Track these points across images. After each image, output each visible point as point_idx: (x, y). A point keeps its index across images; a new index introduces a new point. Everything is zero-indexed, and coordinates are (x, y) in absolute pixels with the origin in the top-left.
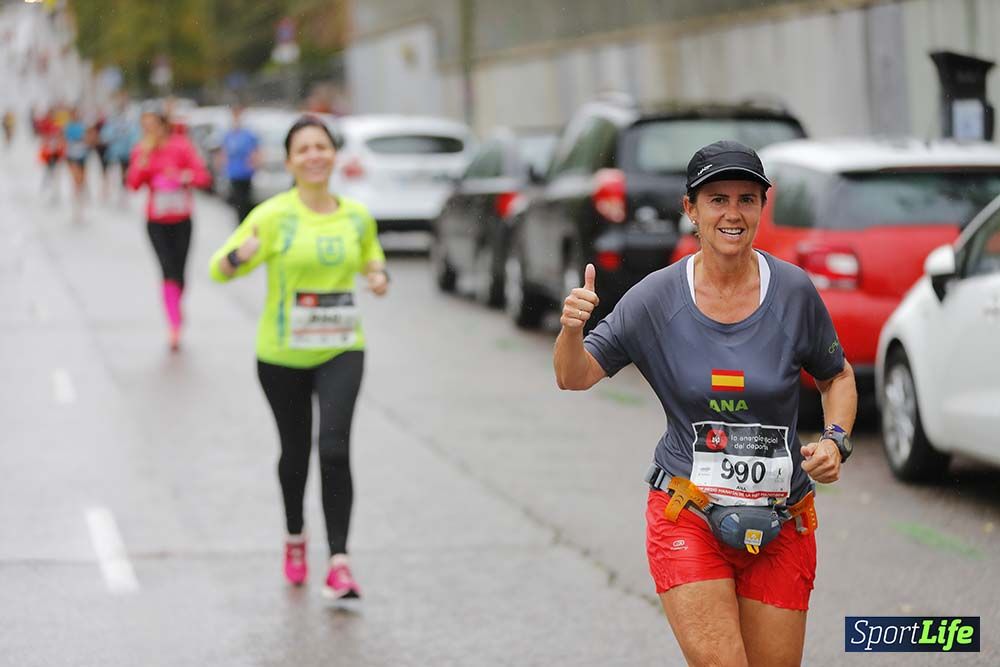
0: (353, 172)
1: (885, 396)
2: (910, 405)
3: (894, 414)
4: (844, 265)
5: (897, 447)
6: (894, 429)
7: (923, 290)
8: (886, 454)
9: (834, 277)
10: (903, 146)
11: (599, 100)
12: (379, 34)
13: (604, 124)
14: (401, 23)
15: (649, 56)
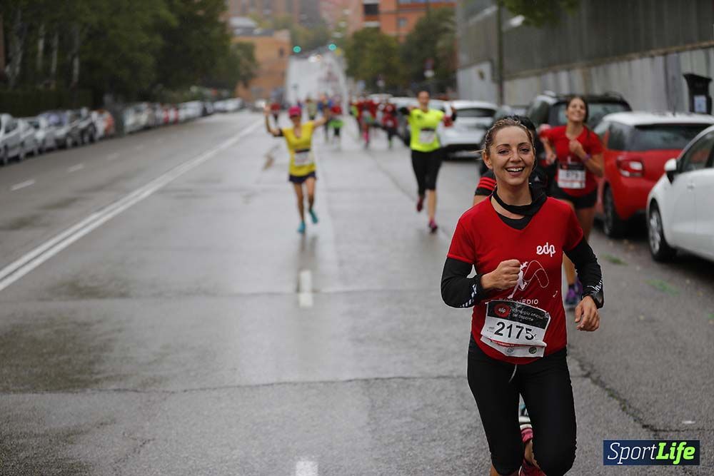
1: (650, 224)
2: (659, 228)
3: (653, 232)
4: (637, 166)
5: (654, 246)
6: (653, 238)
7: (664, 180)
8: (650, 249)
9: (633, 171)
10: (664, 115)
11: (543, 94)
12: (469, 65)
13: (544, 104)
14: (478, 60)
15: (577, 75)
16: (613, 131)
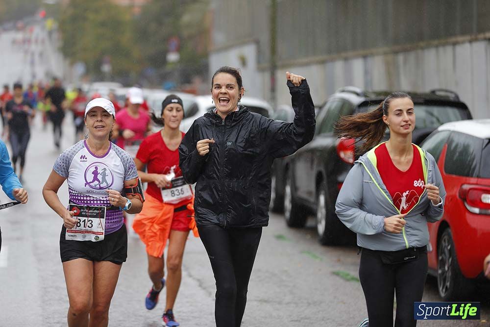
9: (484, 206)
11: (343, 91)
12: (226, 48)
13: (345, 103)
14: (239, 41)
15: (378, 65)
16: (454, 145)
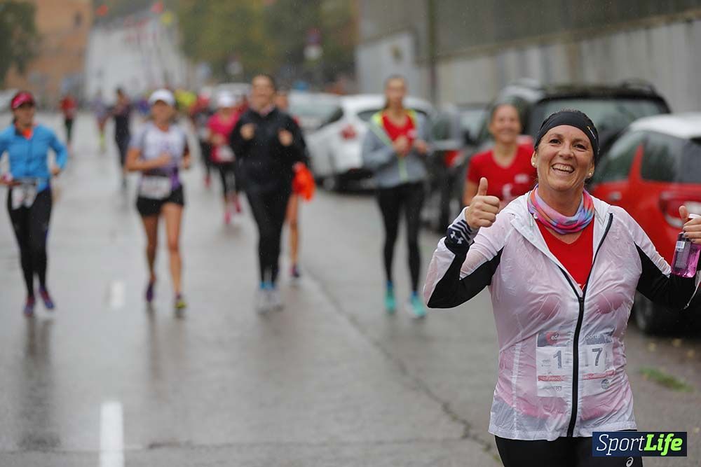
0: (348, 135)
4: (697, 210)
12: (376, 39)
14: (391, 31)
